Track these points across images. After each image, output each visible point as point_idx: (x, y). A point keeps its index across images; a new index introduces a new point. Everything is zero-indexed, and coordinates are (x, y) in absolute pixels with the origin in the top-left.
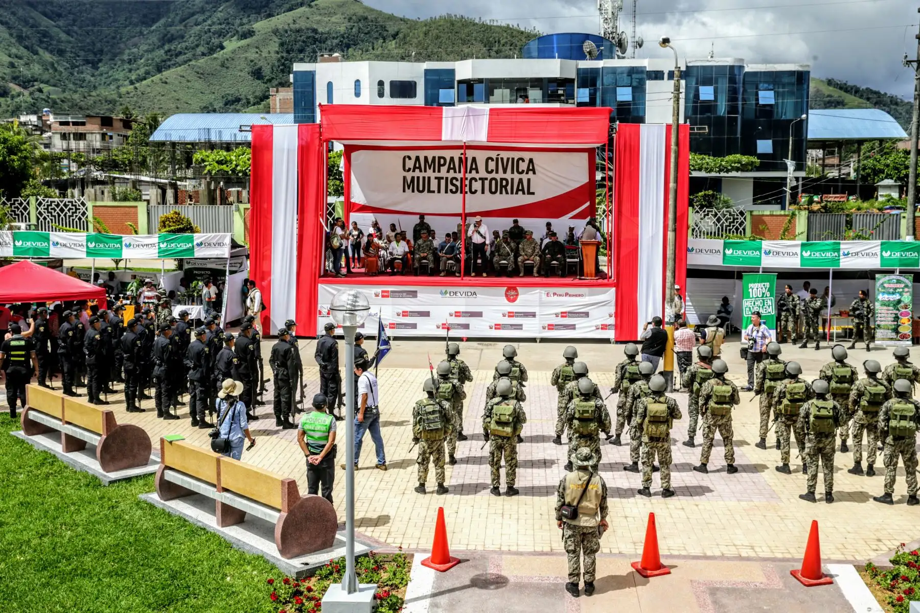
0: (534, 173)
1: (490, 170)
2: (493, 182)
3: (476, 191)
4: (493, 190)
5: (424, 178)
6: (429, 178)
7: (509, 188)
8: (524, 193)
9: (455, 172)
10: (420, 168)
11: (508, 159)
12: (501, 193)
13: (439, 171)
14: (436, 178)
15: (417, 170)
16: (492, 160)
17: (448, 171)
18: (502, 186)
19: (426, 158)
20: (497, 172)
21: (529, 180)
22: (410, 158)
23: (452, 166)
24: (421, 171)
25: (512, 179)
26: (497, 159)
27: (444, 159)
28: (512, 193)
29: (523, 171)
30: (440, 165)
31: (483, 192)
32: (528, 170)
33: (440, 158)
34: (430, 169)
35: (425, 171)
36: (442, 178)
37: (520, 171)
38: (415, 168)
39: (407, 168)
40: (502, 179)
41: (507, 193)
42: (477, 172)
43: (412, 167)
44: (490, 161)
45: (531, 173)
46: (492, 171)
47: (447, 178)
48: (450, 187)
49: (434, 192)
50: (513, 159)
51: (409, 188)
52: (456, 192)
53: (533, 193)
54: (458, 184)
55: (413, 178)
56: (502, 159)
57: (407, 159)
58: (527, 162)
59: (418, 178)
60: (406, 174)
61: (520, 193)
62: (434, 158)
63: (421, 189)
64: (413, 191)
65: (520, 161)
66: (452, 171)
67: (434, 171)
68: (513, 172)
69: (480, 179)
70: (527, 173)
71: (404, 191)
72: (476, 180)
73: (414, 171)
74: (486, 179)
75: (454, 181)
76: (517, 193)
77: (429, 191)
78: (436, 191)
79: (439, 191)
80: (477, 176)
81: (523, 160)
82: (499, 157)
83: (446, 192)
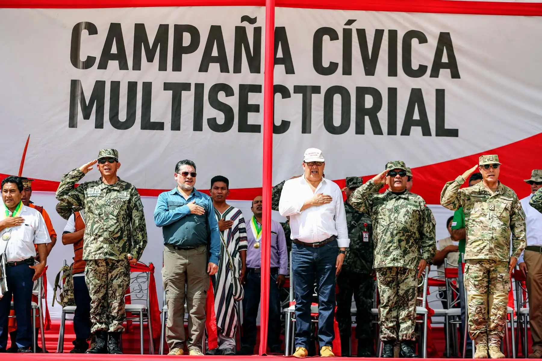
0: (455, 75)
1: (326, 64)
2: (337, 99)
3: (285, 125)
4: (337, 121)
5: (132, 86)
6: (147, 87)
7: (383, 116)
8: (426, 132)
9: (224, 69)
10: (121, 57)
11: (379, 33)
12: (360, 130)
13: (177, 67)
14: (167, 86)
15: (113, 64)
16: (334, 36)
17: (203, 68)
18: (361, 111)
19: (140, 29)
20: (347, 71)
21: (440, 94)
22: (92, 29)
23: (215, 53)
24: (123, 66)
25: (393, 92)
26: (347, 33)
27: (194, 32)
28: (392, 131)
29: (422, 69)
30: (180, 50)
31: (306, 128)
32: (437, 66)
33: (180, 29)
34: (150, 59)
35: (137, 66)
36: (186, 87)
37: (415, 66)
38: (106, 56)
39: (83, 58)
40: (361, 92)
41: (377, 130)
42: (290, 70)
43: (97, 54)
44: (326, 38)
45: (445, 73)
46: (333, 67)
47: (200, 87)
48: (209, 112)
49: (160, 126)
50: (393, 34)
51: (87, 117)
52: (226, 127)
53: (454, 133)
54: (233, 102)
55: (100, 86)
56: (361, 33)
57: (84, 33)
58: (433, 42)
59: (115, 86)
60: (78, 74)
61: (416, 131)
62: (163, 29)
63: (122, 117)
64: (99, 125)
65: (415, 42)
66: (214, 67)
67: (163, 67)
68: (392, 72)
69: (298, 89)
70: (435, 74)
71: (73, 124)
72: (285, 93)
73: (103, 66)
74: (316, 89)
75: (222, 96)
76: (406, 132)
77: (148, 125)
78: (168, 125)
79: (176, 126)
80: (290, 82)
81: (423, 39)
82: (354, 27)
83: (198, 127)
